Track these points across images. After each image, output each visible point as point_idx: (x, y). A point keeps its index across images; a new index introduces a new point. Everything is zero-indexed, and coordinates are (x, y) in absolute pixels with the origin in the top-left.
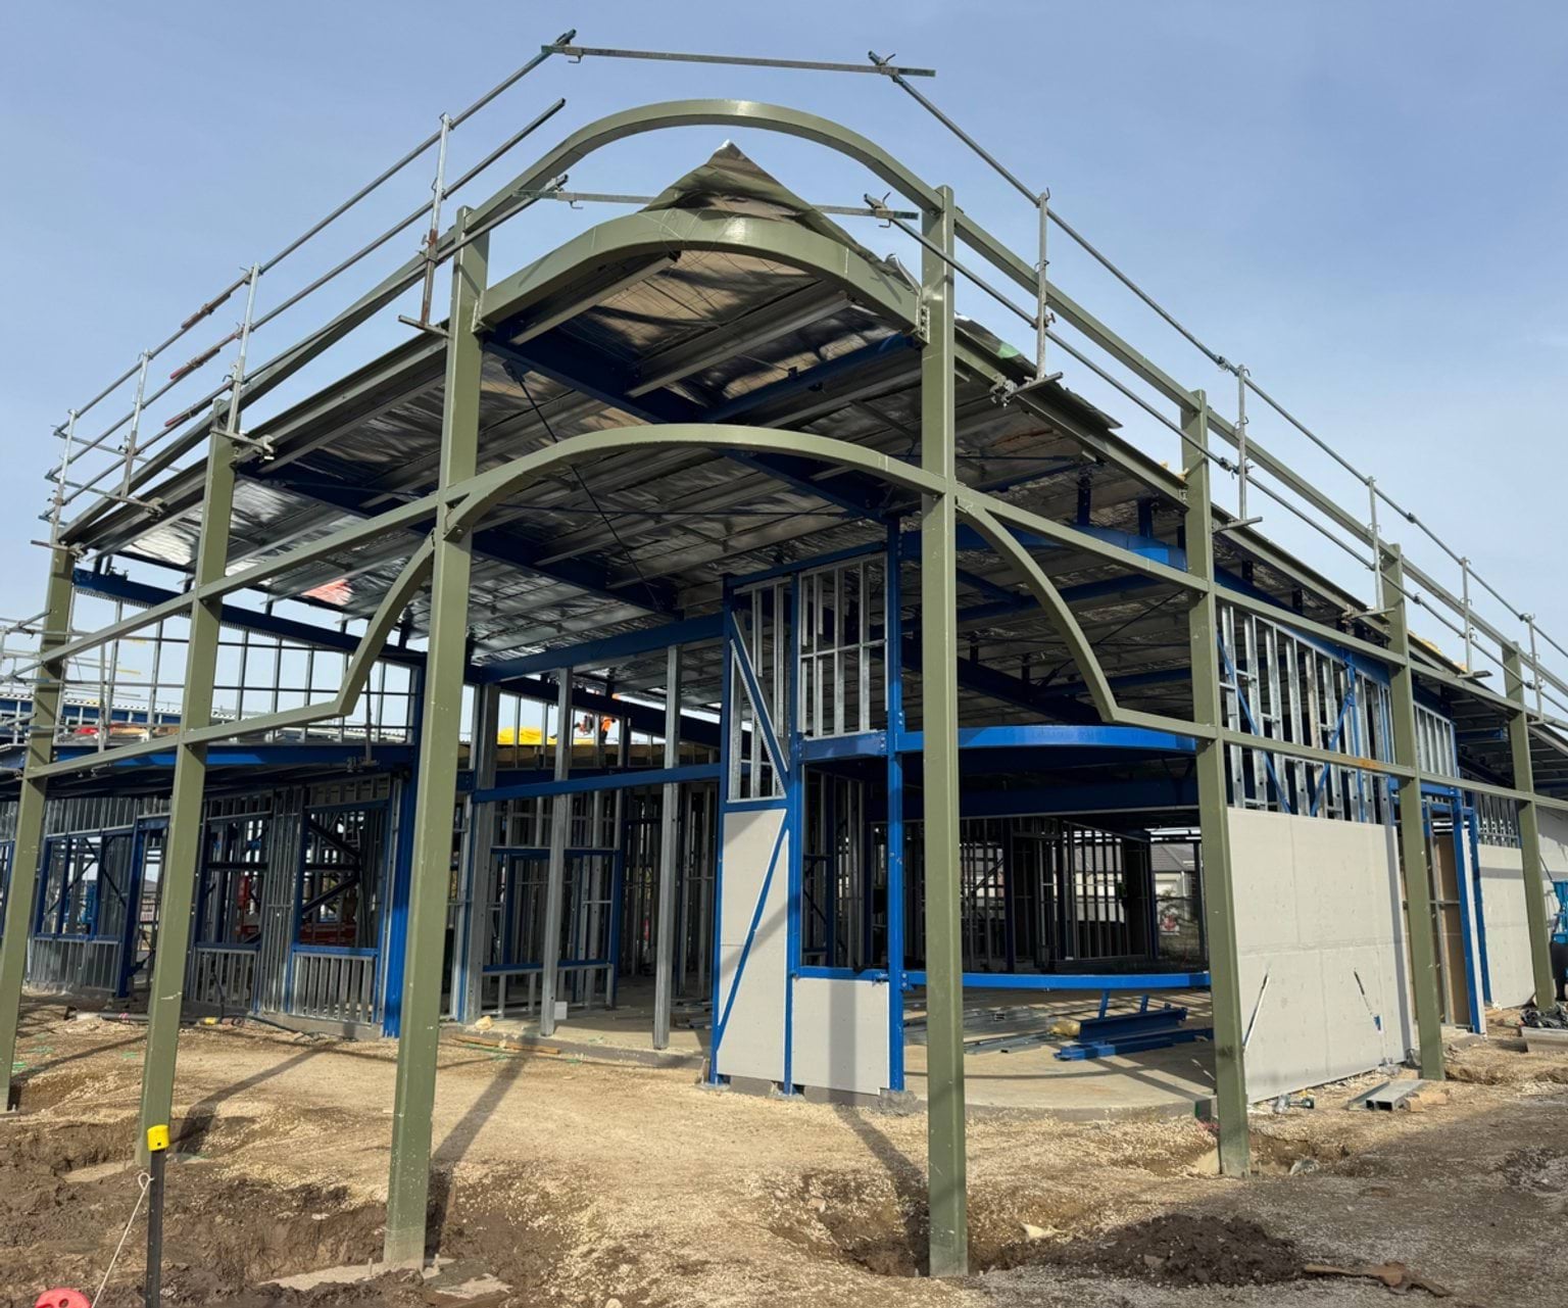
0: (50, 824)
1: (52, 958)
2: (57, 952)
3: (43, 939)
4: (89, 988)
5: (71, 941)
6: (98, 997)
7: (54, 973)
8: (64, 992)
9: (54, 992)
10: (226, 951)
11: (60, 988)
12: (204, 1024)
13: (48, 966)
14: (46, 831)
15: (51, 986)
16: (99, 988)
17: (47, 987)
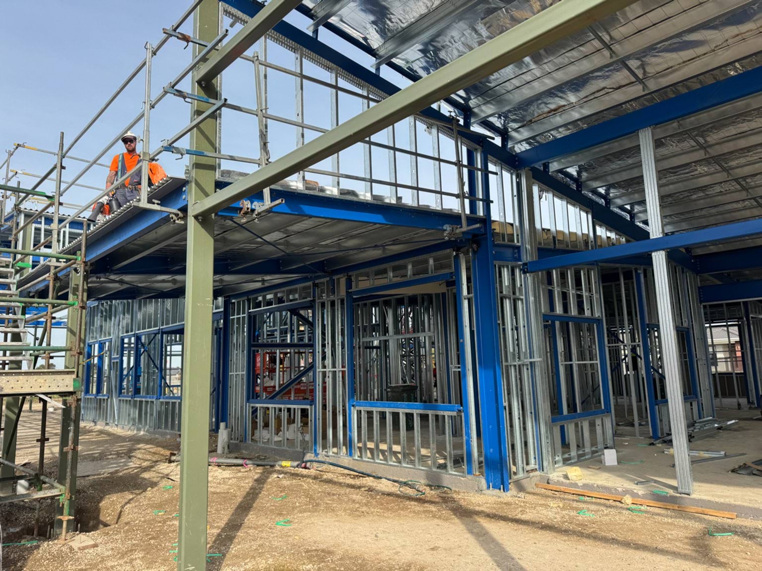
0: (123, 328)
1: (132, 410)
2: (135, 406)
3: (125, 399)
4: (159, 430)
5: (144, 400)
6: (168, 437)
7: (134, 419)
8: (142, 433)
9: (135, 432)
10: (280, 406)
11: (139, 430)
12: (281, 466)
13: (129, 415)
14: (120, 332)
15: (132, 428)
16: (168, 431)
17: (130, 429)
